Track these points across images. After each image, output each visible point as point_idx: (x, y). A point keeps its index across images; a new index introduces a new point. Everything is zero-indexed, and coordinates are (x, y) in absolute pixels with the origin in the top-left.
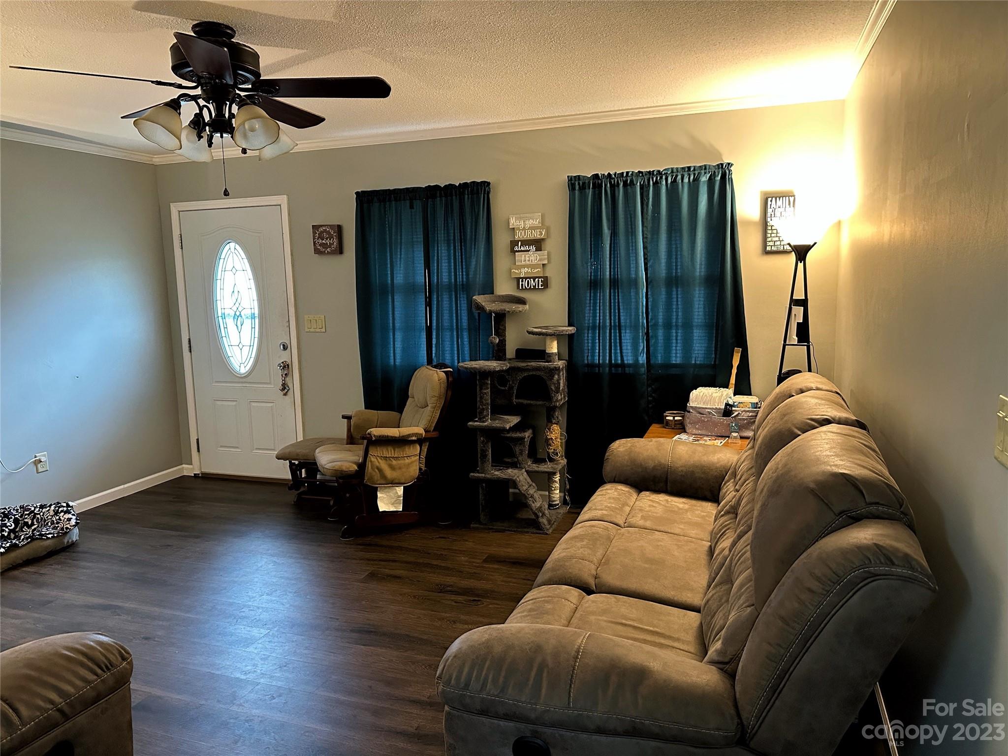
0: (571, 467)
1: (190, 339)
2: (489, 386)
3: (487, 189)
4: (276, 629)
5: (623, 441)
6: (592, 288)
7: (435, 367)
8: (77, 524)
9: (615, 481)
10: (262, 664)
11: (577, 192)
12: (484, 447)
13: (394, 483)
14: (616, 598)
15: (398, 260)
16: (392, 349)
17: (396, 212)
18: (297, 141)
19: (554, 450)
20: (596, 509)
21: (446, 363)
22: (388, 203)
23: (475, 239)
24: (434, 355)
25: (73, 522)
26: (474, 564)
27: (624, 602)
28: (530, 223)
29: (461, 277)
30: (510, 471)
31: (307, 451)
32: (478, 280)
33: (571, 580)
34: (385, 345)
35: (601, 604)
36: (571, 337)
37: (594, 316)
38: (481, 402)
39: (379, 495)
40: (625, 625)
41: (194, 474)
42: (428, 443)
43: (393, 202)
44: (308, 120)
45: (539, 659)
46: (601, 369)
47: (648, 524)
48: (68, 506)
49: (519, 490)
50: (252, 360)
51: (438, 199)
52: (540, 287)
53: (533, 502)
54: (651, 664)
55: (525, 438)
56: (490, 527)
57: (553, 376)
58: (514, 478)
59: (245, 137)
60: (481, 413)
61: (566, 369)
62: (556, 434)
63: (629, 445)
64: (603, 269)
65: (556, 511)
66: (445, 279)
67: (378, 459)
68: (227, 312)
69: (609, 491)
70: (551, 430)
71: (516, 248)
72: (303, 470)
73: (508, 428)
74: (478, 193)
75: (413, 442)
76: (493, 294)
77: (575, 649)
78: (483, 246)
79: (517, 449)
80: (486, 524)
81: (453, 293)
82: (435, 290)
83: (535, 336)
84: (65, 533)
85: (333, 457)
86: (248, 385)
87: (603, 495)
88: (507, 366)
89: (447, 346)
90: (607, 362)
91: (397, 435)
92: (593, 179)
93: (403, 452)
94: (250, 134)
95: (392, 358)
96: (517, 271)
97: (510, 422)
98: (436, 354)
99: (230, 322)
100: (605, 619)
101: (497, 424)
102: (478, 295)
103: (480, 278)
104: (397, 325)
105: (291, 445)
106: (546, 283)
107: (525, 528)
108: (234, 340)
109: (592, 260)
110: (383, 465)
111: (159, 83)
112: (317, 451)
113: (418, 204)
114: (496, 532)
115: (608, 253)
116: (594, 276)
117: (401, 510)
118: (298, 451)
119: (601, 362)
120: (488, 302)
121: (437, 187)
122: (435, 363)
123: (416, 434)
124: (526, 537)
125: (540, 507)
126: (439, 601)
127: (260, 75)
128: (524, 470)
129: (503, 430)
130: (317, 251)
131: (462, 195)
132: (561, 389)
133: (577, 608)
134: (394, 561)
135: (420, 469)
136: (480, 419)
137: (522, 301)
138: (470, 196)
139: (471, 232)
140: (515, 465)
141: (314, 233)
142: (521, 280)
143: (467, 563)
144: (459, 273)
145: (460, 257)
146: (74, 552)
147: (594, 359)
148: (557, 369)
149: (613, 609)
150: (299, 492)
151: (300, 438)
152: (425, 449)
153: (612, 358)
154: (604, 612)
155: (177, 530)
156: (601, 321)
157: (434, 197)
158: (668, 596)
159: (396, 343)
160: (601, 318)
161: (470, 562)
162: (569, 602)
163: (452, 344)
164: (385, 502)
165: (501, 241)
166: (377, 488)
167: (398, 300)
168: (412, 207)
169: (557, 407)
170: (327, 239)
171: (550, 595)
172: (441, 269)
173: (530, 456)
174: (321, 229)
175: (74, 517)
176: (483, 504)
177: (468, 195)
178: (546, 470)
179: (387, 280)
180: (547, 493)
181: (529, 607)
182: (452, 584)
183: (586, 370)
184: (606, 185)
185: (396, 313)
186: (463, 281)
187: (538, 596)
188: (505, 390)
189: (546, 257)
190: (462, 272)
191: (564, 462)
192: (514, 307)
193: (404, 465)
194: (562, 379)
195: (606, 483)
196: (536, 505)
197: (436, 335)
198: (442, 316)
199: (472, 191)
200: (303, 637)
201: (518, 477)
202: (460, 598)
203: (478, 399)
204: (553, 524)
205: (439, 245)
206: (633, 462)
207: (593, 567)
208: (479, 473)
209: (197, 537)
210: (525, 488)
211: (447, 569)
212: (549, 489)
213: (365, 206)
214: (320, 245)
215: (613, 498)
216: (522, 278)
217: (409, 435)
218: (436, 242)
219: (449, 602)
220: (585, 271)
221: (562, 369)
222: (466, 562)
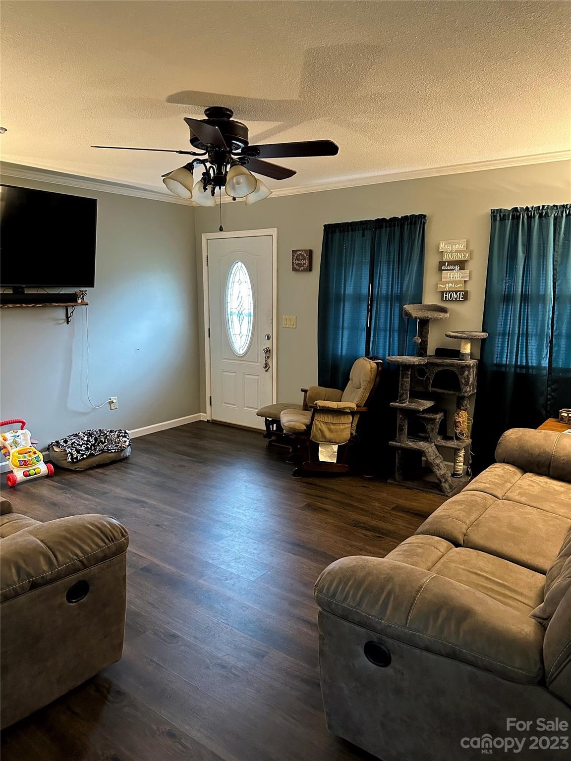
0: (475, 446)
1: (209, 328)
2: (409, 376)
3: (423, 221)
4: (238, 532)
5: (516, 429)
6: (505, 301)
7: (371, 358)
8: (129, 445)
9: (504, 461)
10: (224, 555)
11: (498, 223)
12: (402, 423)
13: (331, 442)
14: (478, 553)
15: (350, 276)
16: (340, 343)
17: (352, 241)
18: (273, 189)
19: (461, 431)
20: (481, 482)
21: (379, 356)
22: (346, 233)
23: (410, 260)
24: (371, 349)
25: (127, 443)
26: (385, 510)
27: (484, 557)
28: (456, 247)
29: (396, 289)
30: (421, 443)
31: (277, 412)
32: (409, 292)
33: (444, 534)
34: (335, 340)
35: (464, 555)
36: (483, 341)
37: (505, 325)
38: (402, 388)
39: (320, 449)
40: (479, 575)
41: (208, 420)
42: (359, 416)
43: (350, 232)
44: (283, 174)
45: (389, 587)
46: (507, 368)
47: (523, 499)
48: (125, 433)
49: (427, 459)
50: (247, 345)
51: (384, 229)
52: (461, 299)
53: (439, 470)
54: (477, 607)
55: (436, 419)
56: (403, 484)
57: (464, 372)
58: (424, 450)
59: (234, 188)
60: (401, 396)
61: (476, 367)
62: (464, 419)
63: (521, 433)
64: (516, 286)
65: (459, 479)
66: (384, 292)
67: (321, 424)
68: (234, 311)
69: (497, 469)
70: (460, 415)
71: (443, 268)
72: (275, 425)
73: (421, 410)
74: (415, 224)
75: (347, 413)
76: (421, 303)
77: (419, 585)
78: (416, 266)
79: (429, 427)
80: (399, 482)
81: (389, 302)
82: (376, 300)
83: (451, 339)
84: (122, 450)
85: (292, 418)
86: (243, 363)
87: (490, 471)
88: (424, 361)
89: (381, 342)
90: (514, 363)
91: (335, 407)
92: (513, 212)
93: (340, 420)
94: (237, 186)
95: (340, 349)
96: (442, 286)
97: (424, 405)
98: (372, 348)
99: (235, 318)
100: (463, 567)
101: (413, 406)
102: (409, 304)
103: (411, 291)
104: (346, 325)
105: (267, 407)
106: (466, 296)
107: (430, 489)
108: (237, 331)
109: (507, 278)
110: (324, 428)
111: (181, 152)
112: (282, 412)
113: (368, 233)
114: (406, 488)
115: (521, 273)
116: (507, 291)
117: (335, 462)
118: (271, 411)
119: (508, 363)
120: (416, 310)
121: (384, 219)
122: (371, 356)
123: (350, 407)
124: (430, 496)
125: (444, 475)
126: (353, 533)
127: (247, 143)
128: (433, 444)
129: (418, 411)
130: (294, 269)
131: (402, 225)
132: (470, 382)
133: (443, 555)
134: (327, 498)
135: (352, 434)
136: (400, 401)
137: (444, 310)
138: (409, 226)
139: (408, 254)
140: (426, 439)
141: (293, 256)
142: (445, 293)
143: (379, 509)
144: (395, 287)
145: (397, 274)
146: (126, 463)
147: (502, 360)
148: (468, 367)
149: (472, 561)
150: (270, 440)
151: (275, 403)
152: (356, 419)
153: (518, 361)
154: (464, 562)
155: (189, 456)
156: (511, 329)
157: (381, 227)
158: (523, 558)
159: (344, 339)
160: (511, 326)
161: (381, 508)
162: (438, 551)
163: (385, 342)
164: (325, 455)
165: (431, 262)
166: (319, 444)
167: (348, 307)
168: (363, 236)
169: (465, 397)
170: (301, 260)
171: (424, 542)
172: (382, 283)
173: (440, 433)
174: (298, 253)
175: (128, 441)
176: (398, 466)
177: (408, 225)
178: (452, 446)
179: (341, 291)
180: (453, 464)
181: (405, 548)
182: (364, 521)
183: (494, 368)
184: (523, 217)
185: (345, 316)
186: (397, 293)
187: (415, 541)
188: (422, 380)
189: (468, 275)
190: (398, 286)
191: (469, 441)
192: (437, 315)
193: (340, 430)
194: (472, 375)
195: (496, 462)
196: (440, 473)
197: (374, 334)
198: (379, 320)
199: (411, 222)
200: (254, 541)
201: (427, 449)
202: (369, 533)
203: (400, 385)
204: (454, 489)
205: (382, 265)
206: (521, 447)
207: (465, 526)
208: (396, 442)
209: (201, 463)
210: (432, 458)
211: (362, 510)
212: (455, 462)
213: (330, 235)
214: (296, 265)
215: (499, 475)
216: (446, 292)
217: (344, 408)
218: (380, 263)
219: (361, 535)
220: (500, 288)
221: (473, 367)
222: (379, 507)
